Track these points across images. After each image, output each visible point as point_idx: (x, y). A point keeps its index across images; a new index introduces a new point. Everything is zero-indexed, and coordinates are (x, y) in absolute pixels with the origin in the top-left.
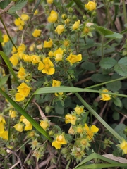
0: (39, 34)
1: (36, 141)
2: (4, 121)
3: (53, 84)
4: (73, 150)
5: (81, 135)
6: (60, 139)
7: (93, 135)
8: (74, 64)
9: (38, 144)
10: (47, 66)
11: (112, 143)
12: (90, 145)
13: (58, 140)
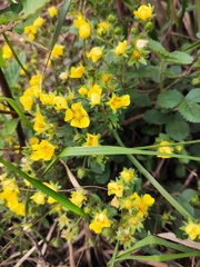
0: (61, 53)
1: (64, 216)
2: (17, 190)
3: (88, 140)
4: (119, 233)
5: (130, 211)
6: (101, 220)
7: (146, 208)
8: (118, 110)
9: (68, 220)
10: (78, 115)
11: (173, 218)
12: (142, 226)
13: (98, 220)
